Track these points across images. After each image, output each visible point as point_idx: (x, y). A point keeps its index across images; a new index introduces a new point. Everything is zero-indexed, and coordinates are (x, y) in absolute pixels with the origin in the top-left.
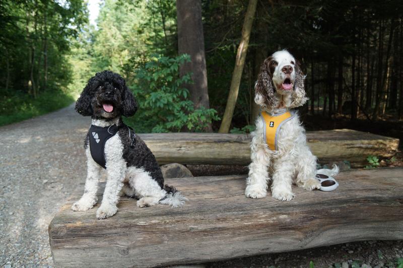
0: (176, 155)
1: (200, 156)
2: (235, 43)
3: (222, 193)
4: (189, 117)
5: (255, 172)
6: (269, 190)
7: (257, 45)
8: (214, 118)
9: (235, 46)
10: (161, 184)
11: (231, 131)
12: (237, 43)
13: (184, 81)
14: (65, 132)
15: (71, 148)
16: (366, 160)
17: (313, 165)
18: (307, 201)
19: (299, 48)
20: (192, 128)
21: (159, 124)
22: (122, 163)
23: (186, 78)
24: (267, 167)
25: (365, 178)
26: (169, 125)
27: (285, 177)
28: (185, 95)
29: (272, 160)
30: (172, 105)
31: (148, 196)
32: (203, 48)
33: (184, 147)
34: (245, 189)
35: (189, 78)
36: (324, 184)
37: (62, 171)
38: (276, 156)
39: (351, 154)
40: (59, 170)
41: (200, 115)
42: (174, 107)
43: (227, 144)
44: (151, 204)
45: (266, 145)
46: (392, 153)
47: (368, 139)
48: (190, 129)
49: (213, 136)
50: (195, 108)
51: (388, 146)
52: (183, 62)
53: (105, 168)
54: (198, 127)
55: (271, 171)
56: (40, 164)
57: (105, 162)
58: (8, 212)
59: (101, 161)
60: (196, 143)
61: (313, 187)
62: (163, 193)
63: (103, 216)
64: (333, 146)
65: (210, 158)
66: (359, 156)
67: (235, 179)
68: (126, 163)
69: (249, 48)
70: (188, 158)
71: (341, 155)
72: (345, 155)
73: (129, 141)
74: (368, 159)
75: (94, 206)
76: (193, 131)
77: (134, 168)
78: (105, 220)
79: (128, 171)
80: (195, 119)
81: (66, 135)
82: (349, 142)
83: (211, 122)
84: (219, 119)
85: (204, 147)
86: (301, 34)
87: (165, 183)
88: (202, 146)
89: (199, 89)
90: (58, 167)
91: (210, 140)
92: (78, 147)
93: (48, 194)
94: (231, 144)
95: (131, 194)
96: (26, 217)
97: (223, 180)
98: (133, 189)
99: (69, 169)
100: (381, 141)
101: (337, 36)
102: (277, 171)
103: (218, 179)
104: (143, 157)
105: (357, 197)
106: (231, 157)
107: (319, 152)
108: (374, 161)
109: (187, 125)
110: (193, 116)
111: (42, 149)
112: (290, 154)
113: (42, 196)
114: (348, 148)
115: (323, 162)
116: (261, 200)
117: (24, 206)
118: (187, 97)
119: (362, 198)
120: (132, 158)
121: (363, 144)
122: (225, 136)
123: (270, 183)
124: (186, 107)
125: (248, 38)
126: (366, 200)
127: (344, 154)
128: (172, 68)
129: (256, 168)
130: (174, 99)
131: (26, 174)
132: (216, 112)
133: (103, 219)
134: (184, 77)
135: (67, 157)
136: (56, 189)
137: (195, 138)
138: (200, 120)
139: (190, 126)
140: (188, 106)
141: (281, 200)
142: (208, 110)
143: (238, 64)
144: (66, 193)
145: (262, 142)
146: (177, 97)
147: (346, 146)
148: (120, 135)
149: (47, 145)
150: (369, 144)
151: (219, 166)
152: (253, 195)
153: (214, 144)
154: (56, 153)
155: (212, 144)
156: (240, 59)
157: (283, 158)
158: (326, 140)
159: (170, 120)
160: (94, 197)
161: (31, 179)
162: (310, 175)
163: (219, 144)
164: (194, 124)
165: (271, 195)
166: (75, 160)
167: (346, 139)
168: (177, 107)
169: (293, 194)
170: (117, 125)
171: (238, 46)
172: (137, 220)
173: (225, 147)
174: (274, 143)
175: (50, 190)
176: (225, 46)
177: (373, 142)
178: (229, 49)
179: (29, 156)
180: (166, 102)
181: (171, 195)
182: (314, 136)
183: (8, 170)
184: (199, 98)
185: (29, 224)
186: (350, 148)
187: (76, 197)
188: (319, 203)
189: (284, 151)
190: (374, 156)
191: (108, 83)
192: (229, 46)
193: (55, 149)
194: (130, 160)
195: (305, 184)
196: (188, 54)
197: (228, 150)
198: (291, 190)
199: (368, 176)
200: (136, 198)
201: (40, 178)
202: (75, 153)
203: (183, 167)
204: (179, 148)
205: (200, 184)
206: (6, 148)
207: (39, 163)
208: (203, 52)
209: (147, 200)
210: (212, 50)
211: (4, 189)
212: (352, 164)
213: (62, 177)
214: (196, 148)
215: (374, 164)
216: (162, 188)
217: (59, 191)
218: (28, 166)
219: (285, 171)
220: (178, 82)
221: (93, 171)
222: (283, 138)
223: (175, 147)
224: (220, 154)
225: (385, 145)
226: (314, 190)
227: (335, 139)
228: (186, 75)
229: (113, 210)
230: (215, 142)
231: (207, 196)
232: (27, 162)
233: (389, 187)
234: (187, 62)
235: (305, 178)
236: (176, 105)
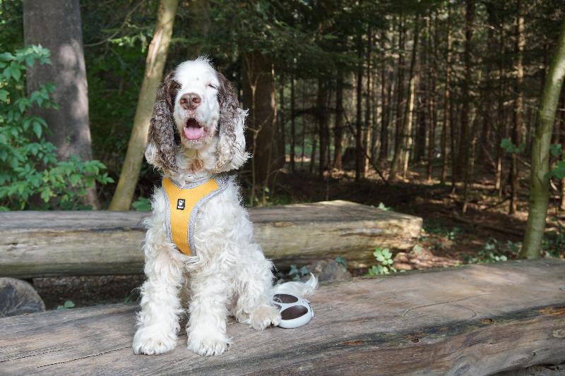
1: (60, 260)
2: (145, 32)
3: (85, 347)
4: (44, 176)
5: (152, 300)
6: (183, 333)
7: (186, 41)
8: (100, 180)
9: (143, 39)
11: (136, 204)
12: (149, 35)
13: (35, 104)
16: (373, 255)
17: (265, 278)
18: (254, 351)
19: (264, 52)
20: (51, 198)
23: (39, 96)
24: (178, 287)
25: (362, 296)
27: (213, 306)
28: (38, 131)
29: (187, 275)
30: (8, 150)
32: (80, 37)
33: (24, 243)
34: (133, 335)
35: (47, 97)
36: (288, 315)
38: (191, 267)
39: (347, 247)
41: (68, 174)
42: (11, 155)
43: (119, 235)
45: (171, 246)
46: (412, 242)
47: (375, 220)
48: (47, 200)
49: (91, 218)
50: (59, 158)
51: (406, 230)
52: (31, 64)
54: (65, 197)
60: (51, 234)
61: (267, 322)
64: (317, 232)
65: (82, 263)
66: (362, 249)
67: (120, 313)
69: (171, 46)
70: (33, 265)
71: (332, 249)
72: (338, 249)
74: (375, 254)
76: (54, 206)
80: (57, 180)
82: (343, 225)
83: (95, 187)
84: (111, 180)
85: (69, 242)
86: (269, 27)
88: (64, 239)
89: (71, 122)
91: (83, 226)
94: (126, 234)
97: (92, 317)
100: (394, 222)
101: (329, 36)
102: (197, 295)
103: (82, 316)
105: (346, 336)
106: (127, 260)
107: (294, 244)
108: (383, 256)
109: (39, 194)
110: (54, 175)
112: (220, 261)
114: (342, 236)
116: (164, 358)
118: (44, 135)
119: (352, 338)
121: (366, 227)
123: (184, 321)
124: (41, 155)
125: (169, 26)
126: (361, 340)
127: (337, 247)
128: (7, 73)
129: (155, 292)
132: (103, 166)
134: (36, 94)
137: (49, 225)
138: (68, 183)
139: (47, 195)
140: (44, 154)
141: (204, 355)
142: (87, 163)
143: (149, 74)
145: (164, 240)
146: (20, 134)
147: (340, 233)
150: (375, 228)
152: (147, 350)
153: (90, 235)
155: (86, 235)
156: (154, 65)
157: (206, 271)
158: (304, 221)
162: (261, 299)
163: (102, 234)
164: (55, 190)
165: (186, 344)
167: (339, 220)
168: (19, 154)
169: (227, 341)
171: (149, 40)
173: (113, 240)
174: (186, 241)
176: (125, 38)
177: (381, 224)
178: (132, 45)
182: (284, 214)
184: (69, 138)
186: (346, 235)
188: (276, 356)
189: (207, 256)
190: (384, 248)
192: (133, 39)
195: (251, 316)
196: (44, 47)
198: (225, 330)
199: (369, 292)
203: (20, 285)
204: (12, 246)
205: (38, 330)
208: (77, 44)
210: (101, 43)
212: (350, 263)
214: (50, 244)
215: (385, 263)
219: (213, 294)
220: (22, 103)
222: (204, 230)
223: (1, 243)
224: (104, 253)
225: (400, 228)
226: (268, 328)
227: (321, 220)
228: (40, 90)
230: (93, 231)
231: (46, 359)
233: (398, 310)
234: (43, 62)
235: (252, 304)
236: (16, 152)
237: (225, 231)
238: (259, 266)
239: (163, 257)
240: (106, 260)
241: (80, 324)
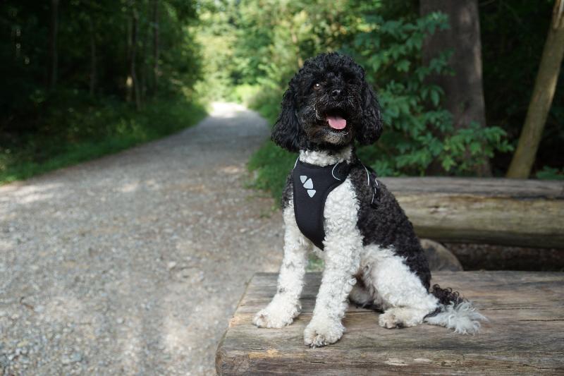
0: (427, 223)
1: (478, 226)
4: (445, 144)
8: (499, 147)
10: (426, 283)
13: (434, 70)
14: (198, 174)
15: (211, 203)
20: (452, 167)
21: (380, 159)
22: (355, 237)
23: (437, 64)
26: (401, 162)
28: (436, 99)
30: (408, 119)
31: (401, 307)
33: (445, 207)
35: (444, 64)
37: (199, 247)
40: (195, 245)
41: (468, 140)
42: (412, 125)
43: (541, 203)
44: (408, 323)
48: (448, 169)
49: (501, 185)
50: (456, 126)
52: (432, 30)
54: (463, 166)
56: (160, 233)
57: (325, 236)
58: (114, 319)
59: (314, 231)
60: (471, 199)
62: (432, 303)
63: (317, 341)
65: (500, 232)
68: (362, 237)
70: (452, 230)
73: (368, 194)
75: (296, 319)
76: (452, 174)
77: (376, 247)
78: (322, 350)
79: (364, 254)
81: (200, 179)
83: (492, 155)
85: (487, 209)
88: (483, 205)
89: (464, 85)
90: (190, 239)
91: (502, 193)
92: (224, 202)
93: (179, 288)
94: (550, 203)
96: (144, 329)
98: (372, 291)
99: (211, 243)
104: (394, 226)
109: (441, 162)
110: (454, 143)
111: (160, 204)
113: (169, 292)
117: (140, 309)
118: (440, 103)
120: (373, 227)
122: (533, 186)
124: (438, 124)
128: (409, 44)
130: (411, 108)
131: (137, 251)
132: (505, 133)
133: (317, 347)
134: (434, 63)
135: (206, 221)
136: (192, 281)
137: (466, 189)
138: (468, 152)
139: (448, 163)
140: (442, 123)
142: (487, 130)
143: (556, 26)
144: (210, 289)
148: (354, 182)
149: (167, 197)
151: (511, 249)
153: (509, 203)
154: (185, 212)
155: (505, 202)
159: (402, 150)
160: (296, 302)
161: (147, 259)
163: (522, 202)
166: (221, 227)
168: (418, 125)
170: (348, 162)
172: (385, 353)
173: (535, 209)
175: (181, 282)
179: (139, 218)
180: (396, 114)
181: (450, 308)
183: (106, 240)
184: (462, 105)
185: (151, 343)
187: (255, 300)
191: (332, 74)
193: (183, 205)
194: (368, 231)
197: (542, 216)
200: (376, 308)
201: (162, 258)
202: (220, 212)
203: (440, 248)
204: (433, 209)
206: (100, 201)
207: (157, 231)
209: (401, 315)
211: (104, 276)
213: (200, 258)
214: (469, 209)
216: (428, 292)
217: (197, 284)
218: (140, 234)
220: (422, 73)
221: (295, 252)
223: (424, 206)
224: (523, 223)
228: (437, 56)
229: (334, 330)
231: (523, 314)
232: (138, 228)
234: (442, 29)
240: (525, 230)
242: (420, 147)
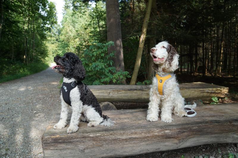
0: (107, 97)
1: (121, 98)
2: (139, 35)
3: (134, 119)
4: (113, 76)
5: (152, 107)
6: (160, 117)
7: (150, 36)
8: (127, 76)
9: (138, 37)
10: (101, 114)
11: (137, 83)
12: (140, 35)
14: (45, 84)
15: (48, 93)
16: (211, 99)
17: (182, 103)
18: (180, 123)
19: (174, 37)
21: (97, 80)
23: (111, 55)
24: (159, 104)
25: (211, 110)
26: (102, 81)
27: (168, 109)
29: (161, 101)
30: (104, 69)
31: (94, 121)
32: (121, 38)
33: (112, 93)
34: (146, 116)
35: (113, 55)
36: (189, 113)
37: (44, 106)
38: (163, 99)
39: (203, 96)
40: (42, 106)
41: (119, 75)
42: (105, 70)
43: (135, 91)
44: (95, 125)
45: (158, 92)
46: (225, 95)
47: (212, 88)
48: (114, 82)
49: (127, 87)
50: (117, 71)
51: (223, 91)
52: (110, 46)
53: (71, 106)
54: (119, 81)
55: (160, 106)
56: (32, 102)
57: (71, 102)
58: (15, 129)
60: (118, 91)
61: (183, 115)
63: (71, 132)
64: (193, 91)
65: (126, 99)
66: (207, 97)
67: (141, 111)
68: (82, 102)
69: (146, 38)
70: (114, 99)
71: (198, 97)
72: (200, 97)
73: (84, 91)
74: (212, 99)
75: (66, 126)
76: (116, 84)
77: (87, 106)
78: (72, 134)
80: (117, 77)
81: (45, 86)
82: (202, 89)
83: (126, 79)
84: (130, 77)
85: (123, 93)
86: (175, 30)
87: (103, 114)
88: (121, 92)
89: (119, 60)
90: (41, 104)
91: (126, 89)
92: (52, 93)
93: (37, 119)
94: (137, 91)
95: (84, 120)
96: (25, 132)
97: (134, 112)
98: (86, 117)
99: (48, 105)
100: (219, 89)
101: (194, 31)
102: (164, 106)
103: (131, 111)
105: (207, 120)
106: (137, 98)
107: (186, 95)
108: (215, 99)
109: (112, 80)
110: (116, 76)
111: (32, 94)
112: (170, 97)
113: (34, 120)
114: (201, 93)
115: (188, 101)
116: (156, 123)
117: (24, 126)
118: (112, 65)
119: (209, 121)
120: (85, 100)
121: (209, 90)
122: (134, 87)
123: (160, 113)
124: (112, 70)
125: (145, 32)
126: (212, 122)
127: (199, 96)
128: (104, 49)
129: (152, 105)
130: (105, 66)
131: (24, 108)
132: (129, 73)
133: (71, 133)
134: (111, 54)
135: (46, 99)
136: (41, 116)
137: (117, 88)
138: (119, 78)
139: (114, 81)
141: (166, 123)
142: (124, 72)
143: (140, 46)
144: (46, 118)
145: (155, 91)
146: (107, 65)
147: (200, 92)
148: (79, 87)
149: (35, 92)
150: (212, 90)
151: (130, 103)
152: (150, 120)
153: (128, 91)
154: (40, 96)
155: (127, 91)
156: (141, 44)
157: (167, 100)
158: (189, 88)
159: (103, 77)
160: (65, 121)
161: (27, 111)
162: (181, 109)
163: (131, 91)
164: (116, 79)
165: (161, 119)
166: (51, 100)
167: (200, 88)
168: (107, 70)
169: (172, 119)
171: (140, 37)
172: (89, 134)
173: (134, 93)
174: (162, 91)
175: (37, 117)
176: (133, 37)
177: (214, 89)
178: (135, 39)
179: (25, 98)
180: (101, 68)
181: (106, 121)
182: (182, 86)
183: (14, 105)
184: (118, 65)
185: (26, 136)
186: (202, 93)
187: (55, 121)
188: (187, 124)
189: (167, 96)
190: (215, 97)
192: (135, 37)
193: (40, 94)
194: (84, 101)
195: (178, 113)
196: (113, 41)
197: (136, 95)
198: (171, 117)
199: (212, 109)
200: (87, 122)
201: (32, 110)
202: (51, 96)
203: (111, 104)
204: (109, 94)
205: (122, 114)
206: (13, 93)
207: (31, 102)
208: (120, 40)
209: (93, 123)
210: (126, 39)
211: (13, 116)
212: (204, 101)
213: (44, 110)
214: (118, 93)
215: (216, 101)
216: (101, 117)
217: (42, 117)
218: (25, 103)
219: (168, 106)
220: (108, 57)
222: (167, 89)
223: (106, 93)
224: (132, 96)
225: (221, 91)
226: (183, 117)
227: (194, 88)
228: (112, 53)
230: (129, 90)
231: (126, 120)
232: (25, 101)
233: (223, 114)
234: (112, 45)
235: (178, 110)
236: (106, 69)
237: (173, 89)
238: (181, 99)
239: (155, 96)
240: (132, 98)
241: (132, 113)
242: (107, 77)
